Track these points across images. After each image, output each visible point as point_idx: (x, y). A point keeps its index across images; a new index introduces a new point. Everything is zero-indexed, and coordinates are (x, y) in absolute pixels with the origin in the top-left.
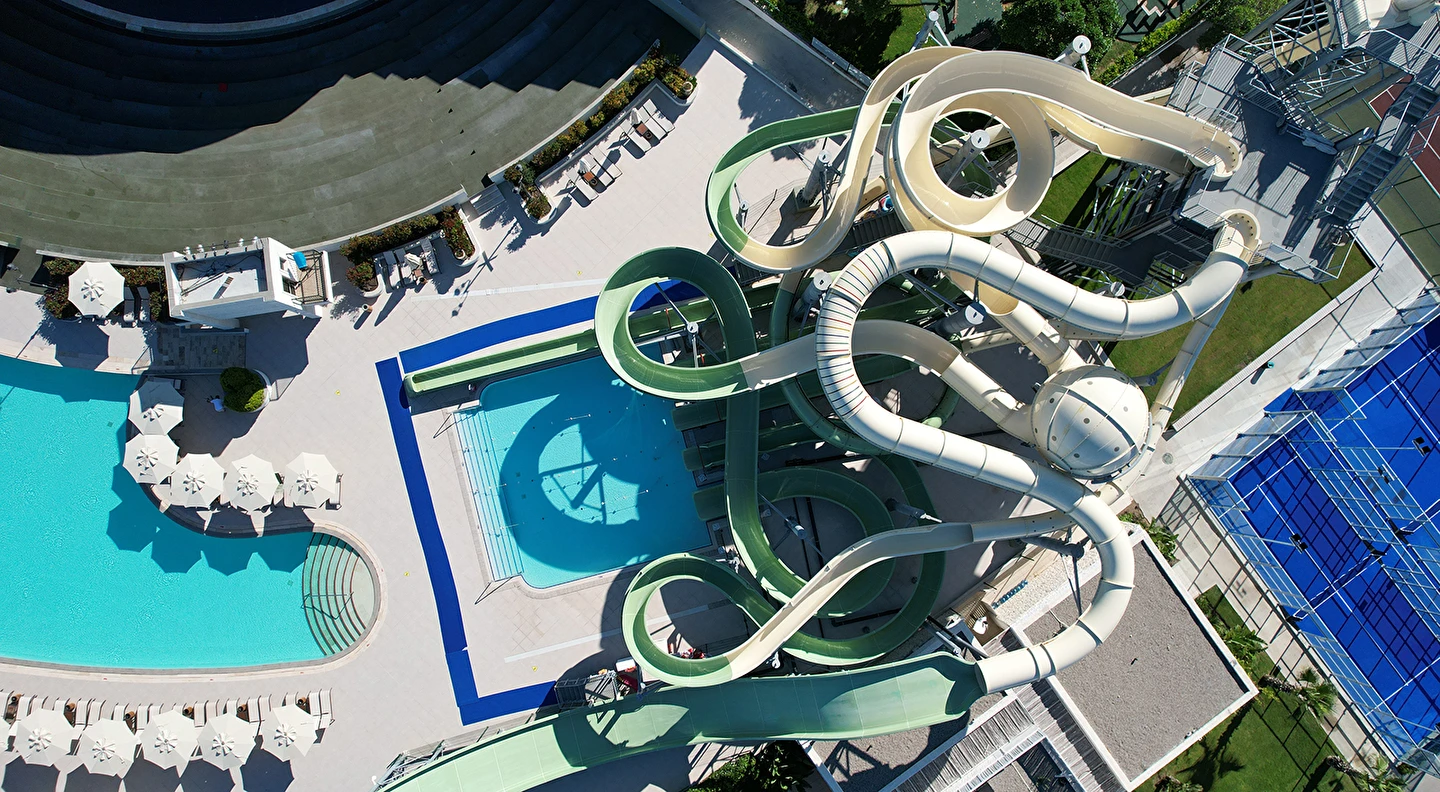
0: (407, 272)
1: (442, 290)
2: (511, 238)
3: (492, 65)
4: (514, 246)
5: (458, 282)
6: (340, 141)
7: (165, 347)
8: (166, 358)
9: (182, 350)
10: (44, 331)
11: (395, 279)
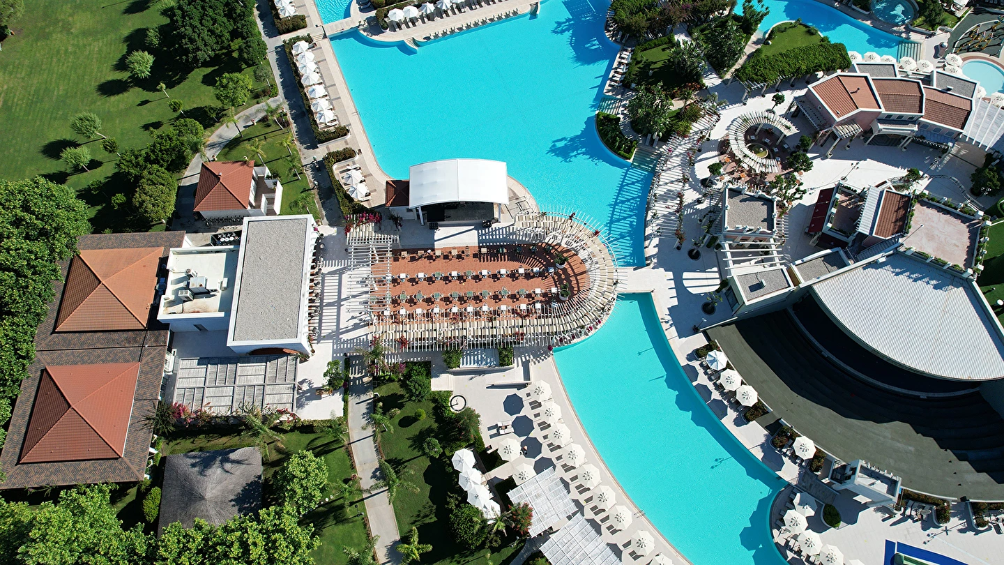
0: (914, 513)
1: (924, 528)
2: (961, 527)
3: (971, 454)
4: (961, 531)
5: (932, 530)
6: (899, 445)
7: (805, 480)
8: (804, 484)
9: (811, 485)
10: (762, 446)
11: (908, 512)
